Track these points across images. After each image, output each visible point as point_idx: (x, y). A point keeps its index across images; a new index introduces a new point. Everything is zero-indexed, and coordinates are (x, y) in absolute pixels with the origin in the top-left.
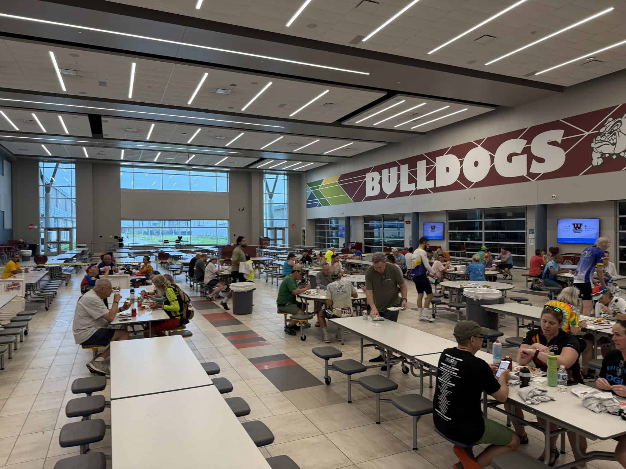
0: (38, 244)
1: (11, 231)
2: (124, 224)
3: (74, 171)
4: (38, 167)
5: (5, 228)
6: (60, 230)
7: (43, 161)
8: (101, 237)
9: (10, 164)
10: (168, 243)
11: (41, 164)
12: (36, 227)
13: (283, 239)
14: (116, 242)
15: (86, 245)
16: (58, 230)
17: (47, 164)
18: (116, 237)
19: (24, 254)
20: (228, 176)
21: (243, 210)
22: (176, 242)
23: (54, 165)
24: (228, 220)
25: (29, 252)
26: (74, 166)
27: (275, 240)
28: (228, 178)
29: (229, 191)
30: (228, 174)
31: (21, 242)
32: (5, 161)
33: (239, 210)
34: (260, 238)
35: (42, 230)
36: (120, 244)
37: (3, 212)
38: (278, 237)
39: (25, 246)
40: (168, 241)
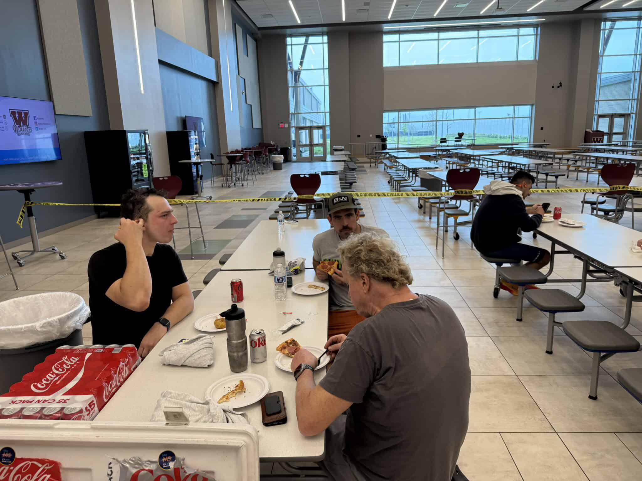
0: (289, 148)
1: (261, 130)
2: (388, 117)
3: (326, 46)
4: (285, 45)
5: (254, 127)
6: (312, 128)
7: (291, 36)
8: (359, 136)
9: (255, 42)
10: (445, 142)
11: (289, 40)
12: (286, 126)
13: (624, 134)
14: (379, 143)
15: (343, 148)
16: (311, 128)
17: (295, 40)
18: (378, 137)
19: (276, 160)
20: (539, 33)
21: (558, 87)
22: (456, 141)
23: (302, 40)
24: (532, 105)
25: (281, 158)
26: (326, 38)
27: (611, 134)
28: (539, 37)
29: (537, 58)
30: (539, 29)
31: (272, 145)
32: (248, 36)
33: (553, 87)
34: (586, 132)
35: (293, 130)
36: (382, 144)
37: (251, 106)
38: (615, 130)
39: (276, 150)
40: (446, 139)
